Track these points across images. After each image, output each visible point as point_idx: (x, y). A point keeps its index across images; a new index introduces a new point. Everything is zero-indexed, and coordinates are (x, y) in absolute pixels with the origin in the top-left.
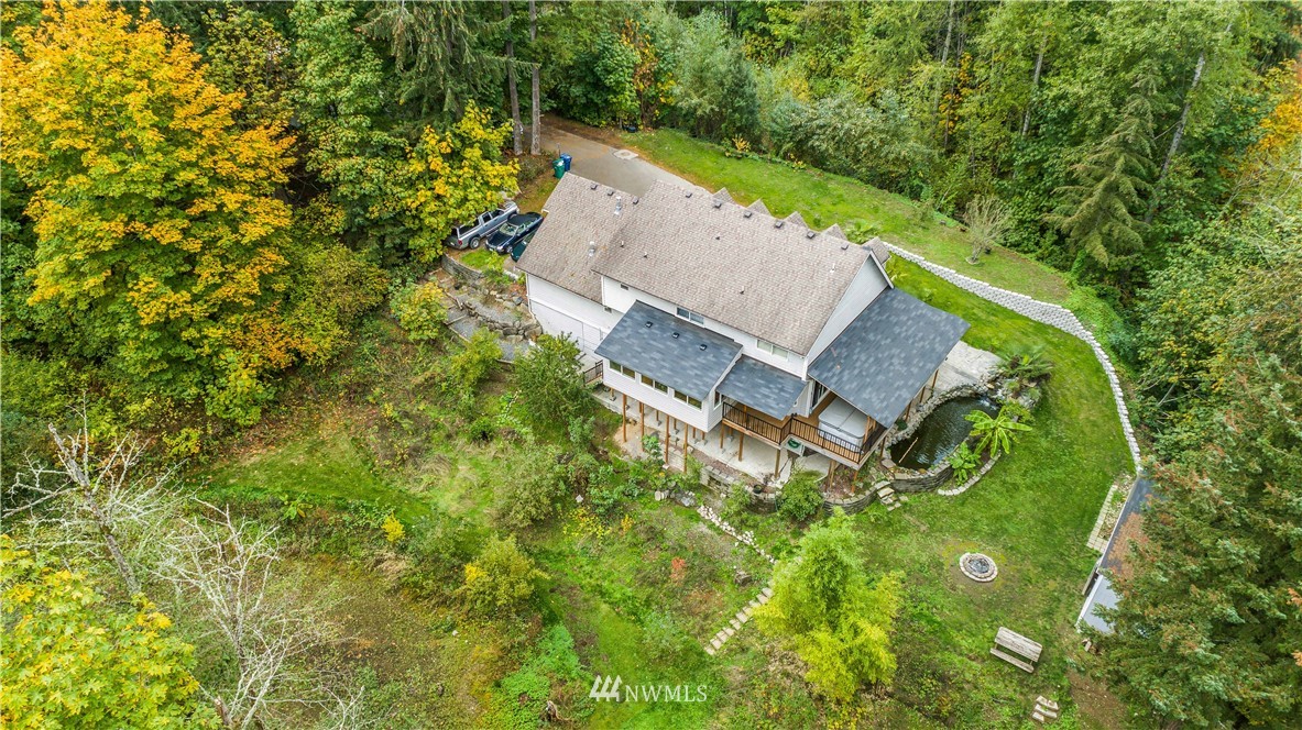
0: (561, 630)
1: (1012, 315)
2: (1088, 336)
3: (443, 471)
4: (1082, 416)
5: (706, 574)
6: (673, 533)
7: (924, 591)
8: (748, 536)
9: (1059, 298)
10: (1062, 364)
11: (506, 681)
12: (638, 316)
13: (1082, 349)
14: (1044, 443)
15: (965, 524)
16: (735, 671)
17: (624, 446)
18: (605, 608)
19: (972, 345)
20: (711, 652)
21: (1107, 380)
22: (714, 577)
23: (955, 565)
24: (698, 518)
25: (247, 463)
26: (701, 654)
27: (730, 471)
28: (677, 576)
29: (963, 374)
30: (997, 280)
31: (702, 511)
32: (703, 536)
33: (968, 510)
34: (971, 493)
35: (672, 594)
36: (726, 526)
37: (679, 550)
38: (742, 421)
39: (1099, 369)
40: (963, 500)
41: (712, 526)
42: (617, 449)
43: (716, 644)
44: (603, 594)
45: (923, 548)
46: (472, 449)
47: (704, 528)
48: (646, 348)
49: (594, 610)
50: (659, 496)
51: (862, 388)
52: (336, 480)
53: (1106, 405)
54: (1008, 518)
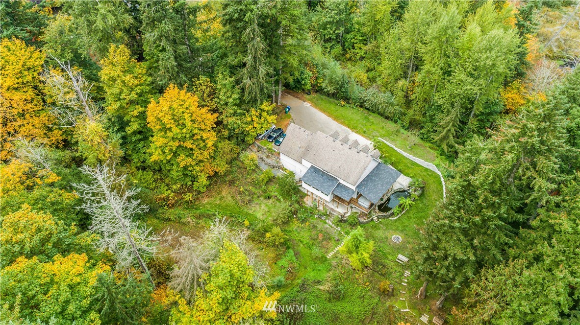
0: (291, 250)
1: (419, 165)
3: (258, 207)
4: (433, 198)
5: (328, 238)
6: (319, 227)
7: (382, 245)
8: (339, 229)
9: (432, 161)
10: (431, 181)
11: (277, 262)
12: (312, 170)
14: (421, 205)
15: (395, 228)
16: (334, 262)
17: (307, 202)
19: (405, 175)
20: (328, 257)
21: (442, 187)
22: (330, 239)
23: (391, 238)
24: (326, 223)
25: (204, 203)
26: (326, 258)
27: (335, 211)
29: (401, 184)
30: (415, 155)
31: (327, 221)
32: (327, 228)
33: (397, 224)
34: (398, 219)
35: (319, 242)
36: (333, 225)
38: (338, 199)
39: (441, 183)
40: (396, 221)
41: (330, 225)
42: (305, 203)
43: (330, 255)
44: (301, 242)
45: (383, 233)
46: (265, 201)
47: (328, 226)
48: (314, 179)
49: (299, 246)
50: (316, 216)
51: (369, 193)
52: (229, 208)
53: (440, 194)
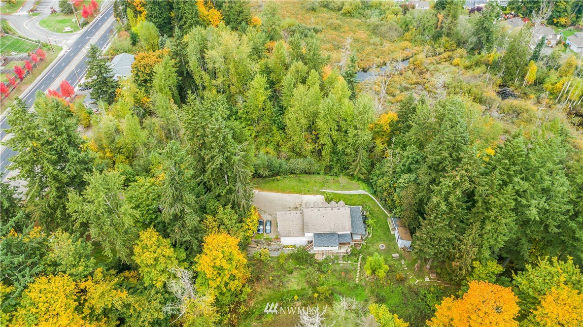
1: (354, 195)
2: (367, 193)
3: (290, 283)
4: (376, 210)
5: (347, 271)
6: (337, 269)
8: (349, 262)
9: (359, 188)
12: (316, 236)
13: (367, 196)
15: (375, 241)
16: (363, 283)
17: (318, 259)
18: (337, 287)
20: (357, 283)
21: (375, 201)
23: (380, 248)
24: (339, 264)
27: (340, 253)
28: (343, 275)
30: (348, 189)
31: (339, 262)
32: (342, 266)
33: (374, 238)
35: (344, 278)
36: (345, 262)
37: (340, 271)
38: (342, 244)
39: (372, 199)
40: (372, 236)
41: (342, 264)
43: (357, 281)
48: (323, 241)
50: (330, 264)
51: (358, 230)
54: (380, 236)
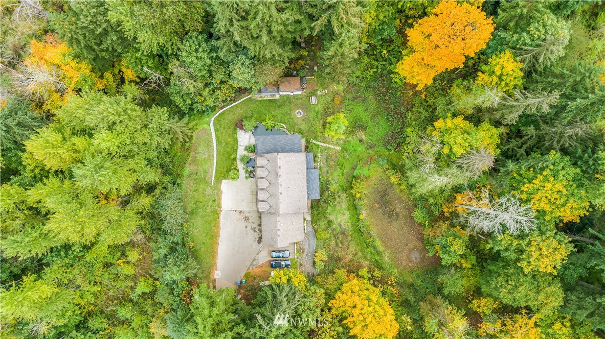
0: (355, 174)
2: (213, 119)
4: (240, 112)
10: (225, 122)
11: (368, 176)
13: (217, 120)
14: (255, 116)
18: (345, 171)
20: (340, 149)
22: (329, 156)
23: (301, 117)
26: (342, 150)
28: (331, 163)
32: (323, 163)
34: (281, 122)
37: (328, 166)
43: (338, 148)
44: (343, 173)
45: (301, 124)
46: (334, 223)
49: (347, 172)
54: (282, 114)
